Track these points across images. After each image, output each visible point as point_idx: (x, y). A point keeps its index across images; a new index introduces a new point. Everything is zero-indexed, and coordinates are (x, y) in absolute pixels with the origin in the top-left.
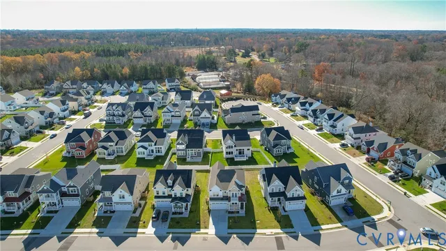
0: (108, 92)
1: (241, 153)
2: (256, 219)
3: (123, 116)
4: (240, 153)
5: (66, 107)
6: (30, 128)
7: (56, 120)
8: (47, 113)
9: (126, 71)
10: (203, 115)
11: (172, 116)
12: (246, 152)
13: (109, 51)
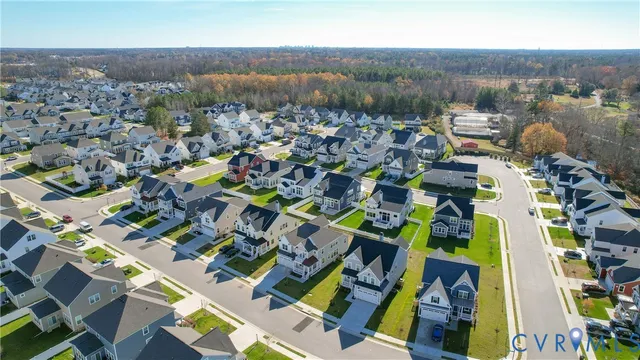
0: (334, 122)
1: (386, 218)
2: (311, 291)
3: (310, 149)
4: (384, 218)
5: (269, 131)
6: (223, 145)
7: (252, 144)
8: (245, 134)
9: (369, 99)
10: (392, 165)
11: (359, 159)
12: (392, 218)
13: (375, 75)
